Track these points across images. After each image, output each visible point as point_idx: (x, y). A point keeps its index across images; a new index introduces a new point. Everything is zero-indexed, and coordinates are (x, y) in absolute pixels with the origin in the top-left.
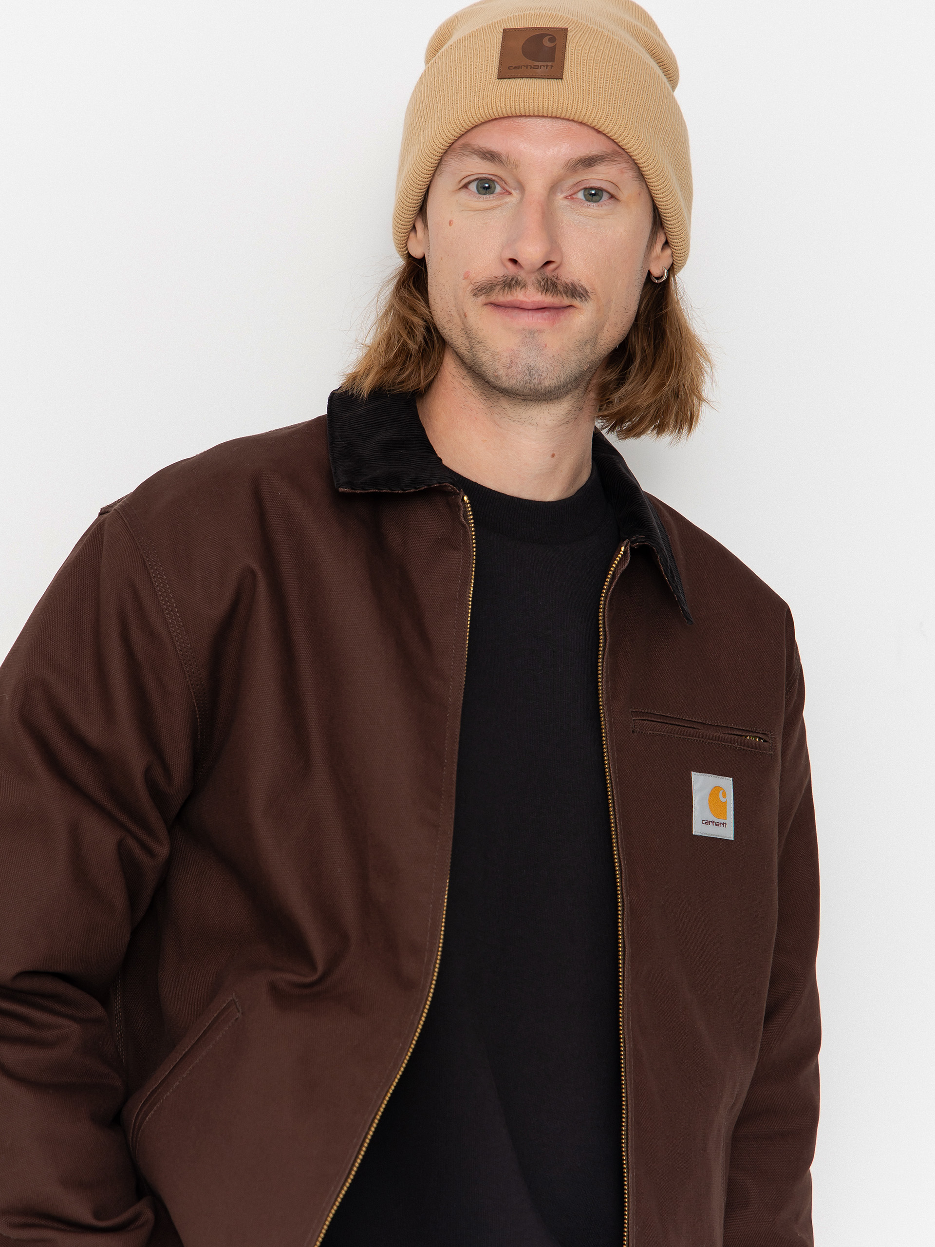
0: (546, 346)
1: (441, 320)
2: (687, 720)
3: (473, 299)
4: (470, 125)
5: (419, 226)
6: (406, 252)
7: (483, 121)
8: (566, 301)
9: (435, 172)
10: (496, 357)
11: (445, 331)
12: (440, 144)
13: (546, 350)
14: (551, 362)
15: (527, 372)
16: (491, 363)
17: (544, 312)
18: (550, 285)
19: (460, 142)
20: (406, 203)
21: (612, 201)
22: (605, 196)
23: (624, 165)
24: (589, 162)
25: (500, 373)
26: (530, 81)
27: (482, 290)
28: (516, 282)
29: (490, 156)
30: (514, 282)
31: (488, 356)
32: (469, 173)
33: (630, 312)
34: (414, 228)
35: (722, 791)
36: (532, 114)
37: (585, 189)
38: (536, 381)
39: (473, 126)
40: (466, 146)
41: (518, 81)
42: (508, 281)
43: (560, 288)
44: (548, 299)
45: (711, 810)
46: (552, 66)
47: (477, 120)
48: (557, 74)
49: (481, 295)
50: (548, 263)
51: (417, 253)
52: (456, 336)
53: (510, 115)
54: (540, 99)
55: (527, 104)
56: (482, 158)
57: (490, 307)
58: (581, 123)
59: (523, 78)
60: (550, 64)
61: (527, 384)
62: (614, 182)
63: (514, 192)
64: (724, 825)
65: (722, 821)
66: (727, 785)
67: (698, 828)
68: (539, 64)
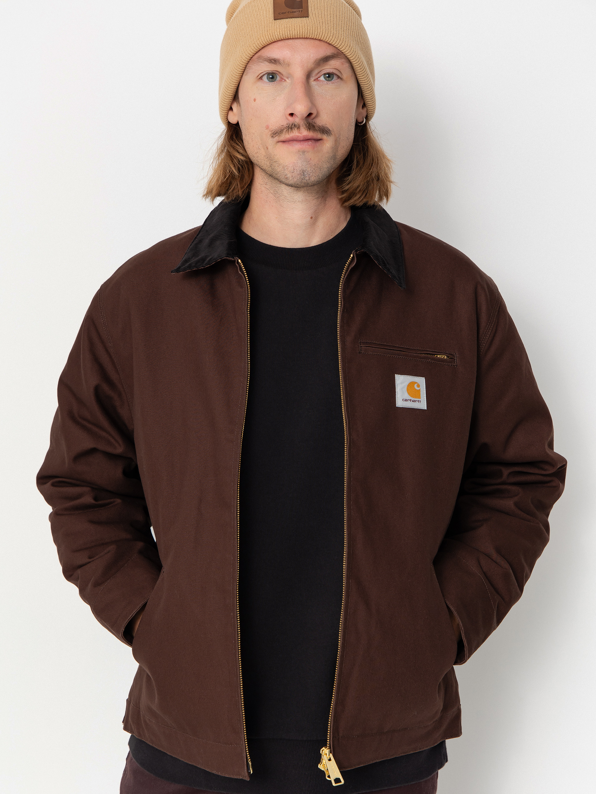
0: (311, 159)
1: (252, 153)
2: (398, 347)
3: (271, 139)
4: (261, 46)
5: (235, 107)
6: (227, 121)
7: (268, 43)
8: (319, 136)
9: (242, 75)
10: (286, 168)
11: (254, 158)
12: (245, 58)
13: (311, 161)
14: (314, 168)
15: (302, 173)
16: (283, 172)
17: (309, 142)
18: (311, 126)
19: (256, 56)
20: (227, 93)
21: (339, 80)
22: (335, 77)
23: (343, 60)
24: (326, 59)
25: (288, 176)
26: (291, 19)
27: (275, 134)
28: (295, 125)
29: (274, 61)
30: (293, 126)
31: (281, 168)
32: (263, 71)
33: (350, 140)
35: (416, 384)
36: (294, 37)
37: (325, 74)
38: (307, 178)
39: (263, 47)
40: (259, 57)
41: (285, 20)
42: (290, 126)
43: (317, 128)
44: (310, 134)
45: (409, 393)
46: (302, 11)
47: (265, 43)
48: (306, 15)
49: (276, 136)
50: (310, 114)
51: (233, 120)
52: (261, 160)
53: (283, 39)
54: (298, 28)
55: (292, 32)
56: (270, 63)
57: (280, 143)
58: (320, 40)
59: (287, 18)
60: (300, 10)
61: (303, 181)
62: (339, 69)
63: (287, 80)
64: (419, 402)
65: (417, 399)
66: (421, 381)
67: (400, 403)
68: (295, 10)
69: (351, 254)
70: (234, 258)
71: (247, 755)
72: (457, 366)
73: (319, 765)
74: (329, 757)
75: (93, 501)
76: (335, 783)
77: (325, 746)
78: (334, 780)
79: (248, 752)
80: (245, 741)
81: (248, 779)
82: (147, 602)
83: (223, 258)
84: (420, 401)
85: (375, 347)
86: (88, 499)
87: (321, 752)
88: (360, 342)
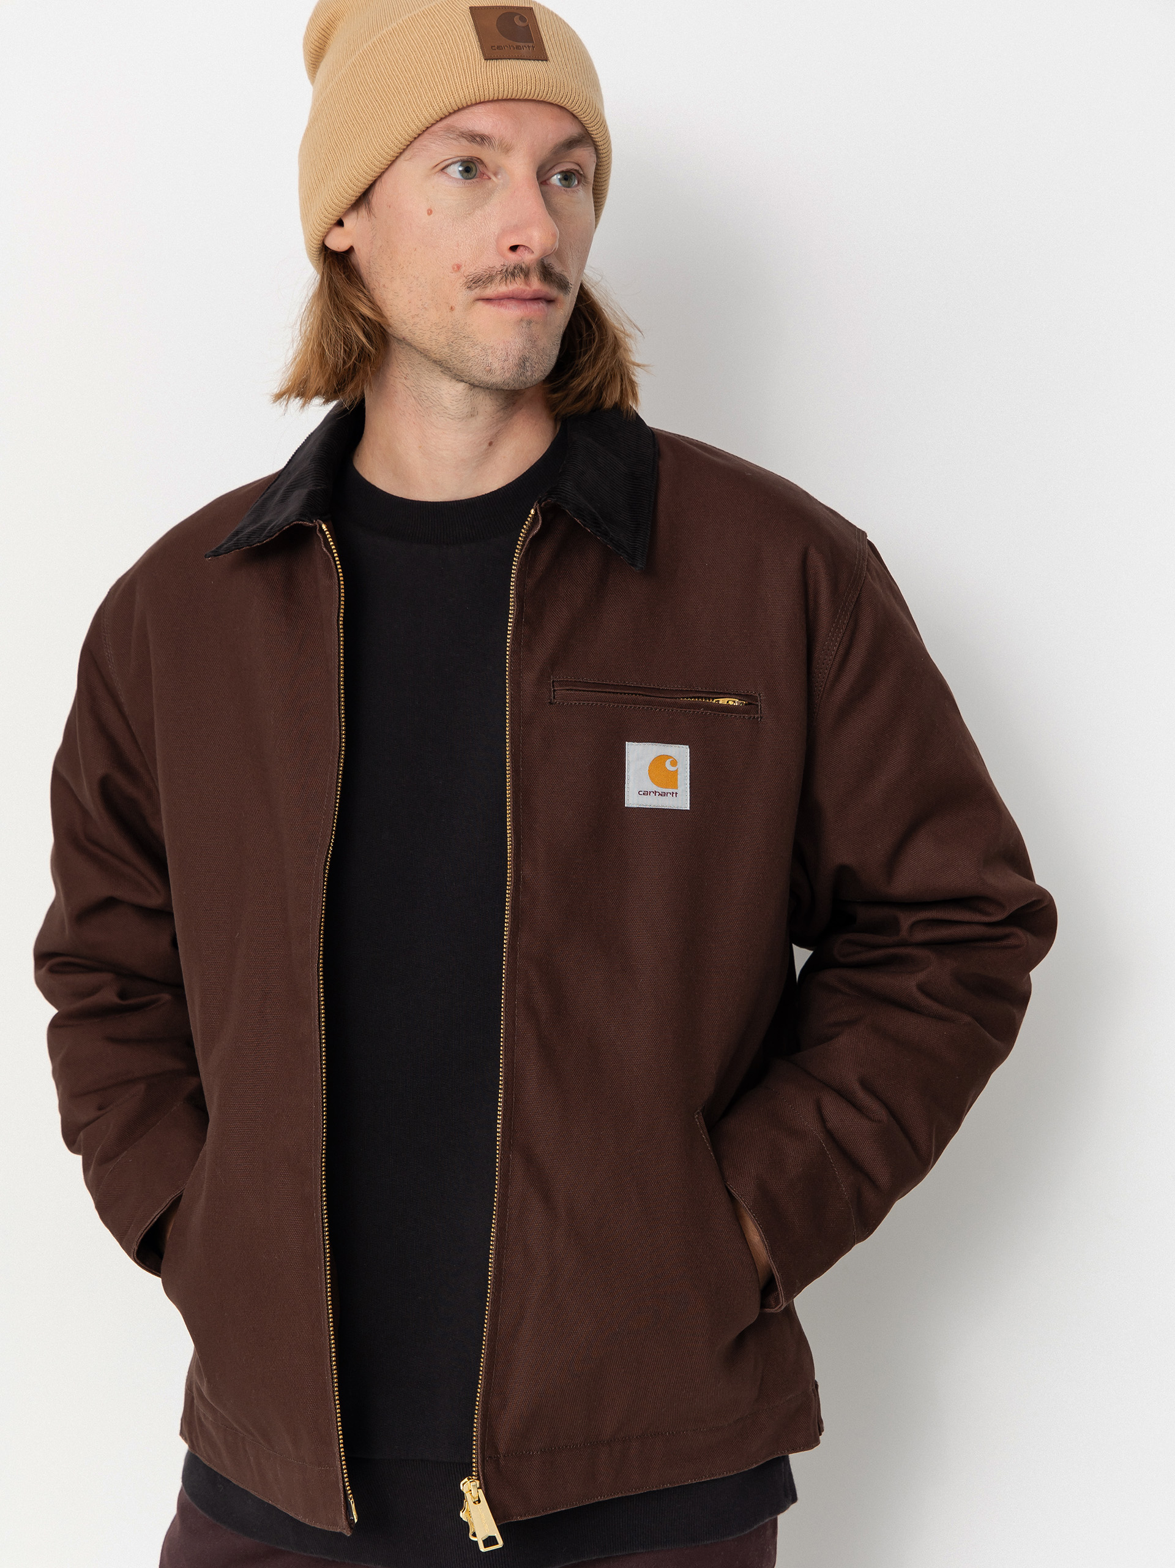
2: (634, 687)
3: (463, 291)
8: (553, 293)
10: (488, 351)
17: (539, 303)
18: (546, 273)
26: (518, 62)
27: (476, 283)
29: (479, 139)
30: (517, 270)
31: (474, 351)
32: (451, 157)
34: (340, 223)
35: (671, 759)
38: (530, 372)
40: (447, 129)
41: (504, 62)
42: (510, 271)
45: (652, 779)
46: (533, 48)
48: (542, 56)
49: (475, 288)
51: (338, 244)
57: (480, 304)
60: (530, 45)
63: (493, 178)
64: (674, 795)
65: (671, 791)
66: (681, 753)
67: (633, 799)
68: (521, 44)
69: (532, 508)
70: (312, 522)
71: (344, 1487)
72: (761, 718)
73: (461, 1512)
74: (476, 1496)
75: (116, 1000)
76: (485, 1547)
77: (468, 1474)
78: (484, 1541)
79: (347, 1482)
80: (341, 1459)
81: (348, 1533)
82: (181, 1196)
83: (292, 522)
84: (676, 793)
85: (584, 689)
86: (108, 996)
87: (461, 1488)
88: (553, 682)
